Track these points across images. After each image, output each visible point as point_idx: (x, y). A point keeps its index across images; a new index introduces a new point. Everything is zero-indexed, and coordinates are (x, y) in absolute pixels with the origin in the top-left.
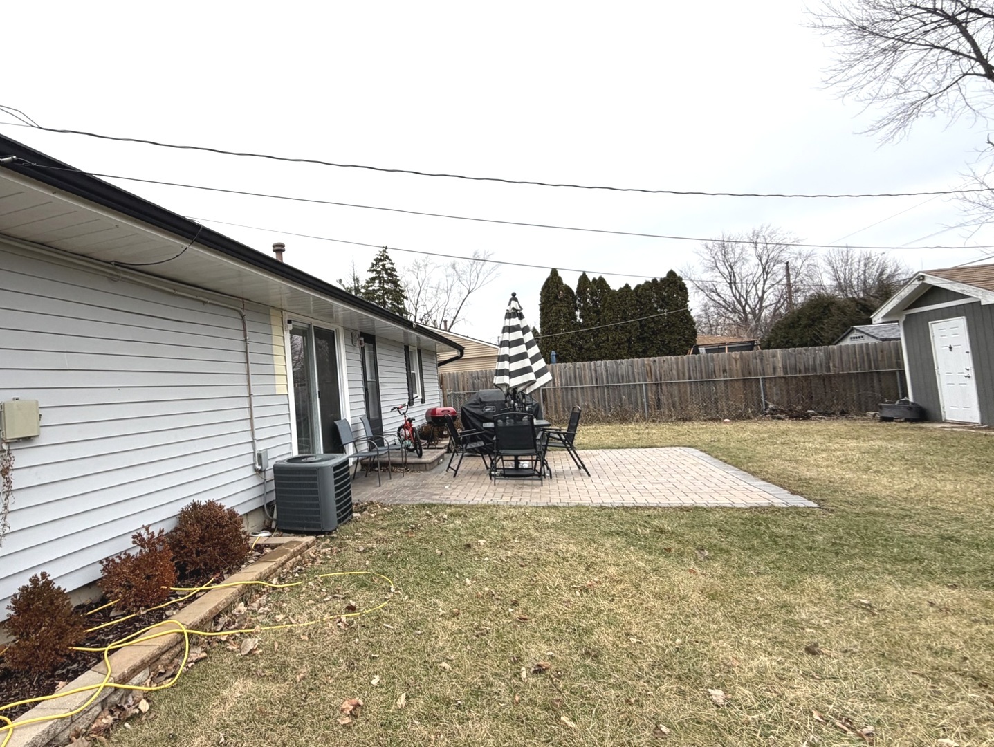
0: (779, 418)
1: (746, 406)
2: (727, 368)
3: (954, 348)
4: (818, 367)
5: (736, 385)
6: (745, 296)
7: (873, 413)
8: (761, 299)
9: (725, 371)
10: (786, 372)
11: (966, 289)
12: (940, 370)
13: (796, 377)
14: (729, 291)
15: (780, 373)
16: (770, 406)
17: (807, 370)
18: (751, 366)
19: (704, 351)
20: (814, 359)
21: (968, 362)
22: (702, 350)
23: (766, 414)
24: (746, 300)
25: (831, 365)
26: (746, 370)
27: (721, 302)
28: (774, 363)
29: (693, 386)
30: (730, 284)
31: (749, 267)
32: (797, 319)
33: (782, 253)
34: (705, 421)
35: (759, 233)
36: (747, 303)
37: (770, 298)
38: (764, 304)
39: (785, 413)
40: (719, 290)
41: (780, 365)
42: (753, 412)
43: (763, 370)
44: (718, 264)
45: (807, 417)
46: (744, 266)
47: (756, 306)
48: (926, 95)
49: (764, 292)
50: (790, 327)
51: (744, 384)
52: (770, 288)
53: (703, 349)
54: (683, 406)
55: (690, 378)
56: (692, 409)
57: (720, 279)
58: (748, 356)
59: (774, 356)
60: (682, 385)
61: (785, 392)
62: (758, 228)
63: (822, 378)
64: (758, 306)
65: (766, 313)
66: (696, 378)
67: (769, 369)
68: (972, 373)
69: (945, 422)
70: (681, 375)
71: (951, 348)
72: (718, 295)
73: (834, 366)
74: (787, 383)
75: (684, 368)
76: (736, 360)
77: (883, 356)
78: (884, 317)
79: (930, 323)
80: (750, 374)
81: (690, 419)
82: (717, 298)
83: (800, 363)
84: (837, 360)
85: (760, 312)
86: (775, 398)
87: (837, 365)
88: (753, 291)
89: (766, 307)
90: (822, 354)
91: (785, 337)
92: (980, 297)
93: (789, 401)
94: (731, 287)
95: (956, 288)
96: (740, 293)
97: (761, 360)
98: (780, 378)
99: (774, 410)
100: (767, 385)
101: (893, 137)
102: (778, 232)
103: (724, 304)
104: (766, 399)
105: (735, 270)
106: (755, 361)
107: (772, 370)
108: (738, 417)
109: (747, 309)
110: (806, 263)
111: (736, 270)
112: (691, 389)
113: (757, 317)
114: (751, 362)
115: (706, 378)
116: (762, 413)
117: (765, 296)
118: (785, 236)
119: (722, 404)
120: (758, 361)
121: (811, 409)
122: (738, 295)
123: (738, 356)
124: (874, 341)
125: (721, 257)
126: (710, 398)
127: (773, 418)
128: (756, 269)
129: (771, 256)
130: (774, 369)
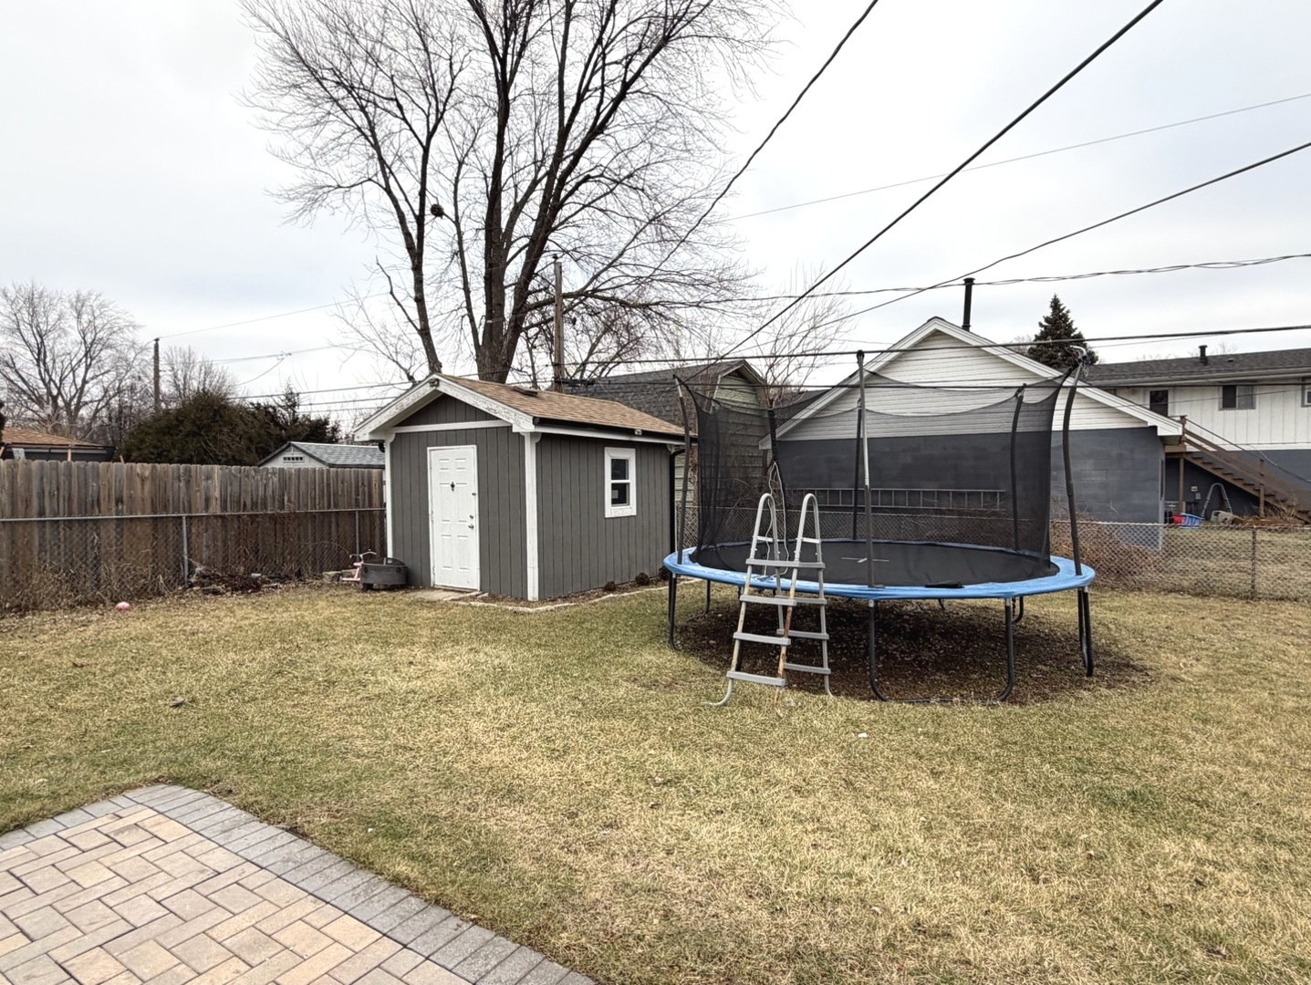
0: (216, 593)
1: (155, 573)
2: (125, 494)
3: (456, 486)
4: (269, 501)
5: (139, 529)
6: (57, 382)
7: (332, 573)
8: (81, 391)
9: (119, 500)
10: (224, 508)
11: (494, 407)
12: (434, 515)
13: (239, 516)
14: (35, 372)
15: (215, 509)
16: (198, 569)
17: (254, 505)
18: (170, 494)
19: (23, 456)
20: (266, 486)
21: (473, 506)
22: (19, 453)
23: (191, 586)
24: (59, 389)
25: (286, 498)
26: (159, 502)
27: (21, 384)
28: (207, 488)
29: (48, 529)
30: (38, 360)
31: (67, 343)
32: (175, 422)
33: (114, 336)
34: (72, 607)
35: (84, 301)
36: (59, 393)
37: (94, 391)
38: (85, 399)
39: (224, 582)
40: (18, 366)
41: (217, 494)
42: (167, 582)
43: (189, 502)
44: (22, 327)
45: (255, 587)
46: (59, 340)
47: (72, 399)
48: (335, 184)
49: (85, 382)
50: (164, 434)
51: (155, 528)
52: (92, 379)
53: (22, 450)
54: (20, 578)
55: (41, 513)
56: (43, 582)
57: (22, 350)
58: (165, 473)
59: (209, 477)
60: (20, 530)
61: (219, 544)
62: (84, 293)
63: (273, 518)
64: (75, 400)
65: (84, 412)
66: (57, 514)
67: (200, 503)
68: (476, 522)
69: (434, 589)
70: (21, 507)
71: (453, 486)
72: (17, 372)
73: (289, 501)
74: (224, 526)
75: (29, 489)
76: (143, 480)
77: (343, 491)
78: (372, 433)
79: (429, 448)
80: (165, 508)
81: (36, 607)
82: (13, 377)
83: (246, 492)
84: (293, 491)
85: (78, 408)
86: (205, 556)
87: (293, 499)
88: (70, 379)
89: (86, 403)
90: (276, 479)
91: (155, 447)
92: (511, 421)
93: (225, 560)
94: (38, 365)
95: (481, 403)
96: (50, 376)
97: (188, 482)
98: (216, 517)
99: (204, 577)
100: (193, 530)
101: (297, 218)
102: (111, 306)
103: (25, 387)
104: (190, 556)
105: (45, 342)
106: (176, 485)
107: (203, 503)
108: (143, 593)
109: (60, 402)
110: (139, 356)
111: (48, 343)
112: (42, 537)
113: (73, 416)
114: (169, 486)
115: (80, 513)
116: (182, 582)
117: (86, 389)
118: (119, 315)
119: (109, 569)
120: (182, 484)
121: (256, 571)
122: (47, 378)
123: (147, 473)
124: (318, 466)
125: (26, 317)
126: (84, 558)
127: (206, 592)
128: (77, 349)
129: (98, 336)
130: (207, 500)
